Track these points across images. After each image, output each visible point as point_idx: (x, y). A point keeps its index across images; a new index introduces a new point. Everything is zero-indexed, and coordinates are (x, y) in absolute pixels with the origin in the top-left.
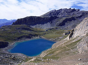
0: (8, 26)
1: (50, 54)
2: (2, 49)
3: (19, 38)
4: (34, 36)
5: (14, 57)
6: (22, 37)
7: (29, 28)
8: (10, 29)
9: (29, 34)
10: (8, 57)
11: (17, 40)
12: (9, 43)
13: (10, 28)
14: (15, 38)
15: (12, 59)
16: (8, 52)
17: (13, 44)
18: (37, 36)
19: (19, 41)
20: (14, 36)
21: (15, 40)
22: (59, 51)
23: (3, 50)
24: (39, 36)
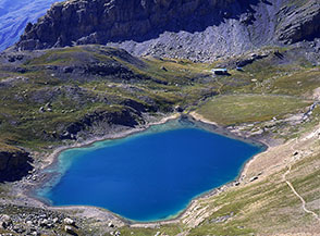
0: (12, 60)
1: (224, 212)
2: (7, 186)
3: (76, 128)
4: (153, 110)
5: (73, 224)
6: (88, 121)
7: (124, 64)
8: (23, 77)
9: (125, 103)
10: (53, 226)
11: (68, 137)
12: (34, 155)
13: (23, 72)
14: (55, 126)
15: (69, 231)
16: (39, 200)
17: (50, 160)
18: (168, 110)
19: (78, 146)
20: (50, 118)
21: (58, 138)
22: (259, 204)
23: (18, 191)
24: (180, 110)
